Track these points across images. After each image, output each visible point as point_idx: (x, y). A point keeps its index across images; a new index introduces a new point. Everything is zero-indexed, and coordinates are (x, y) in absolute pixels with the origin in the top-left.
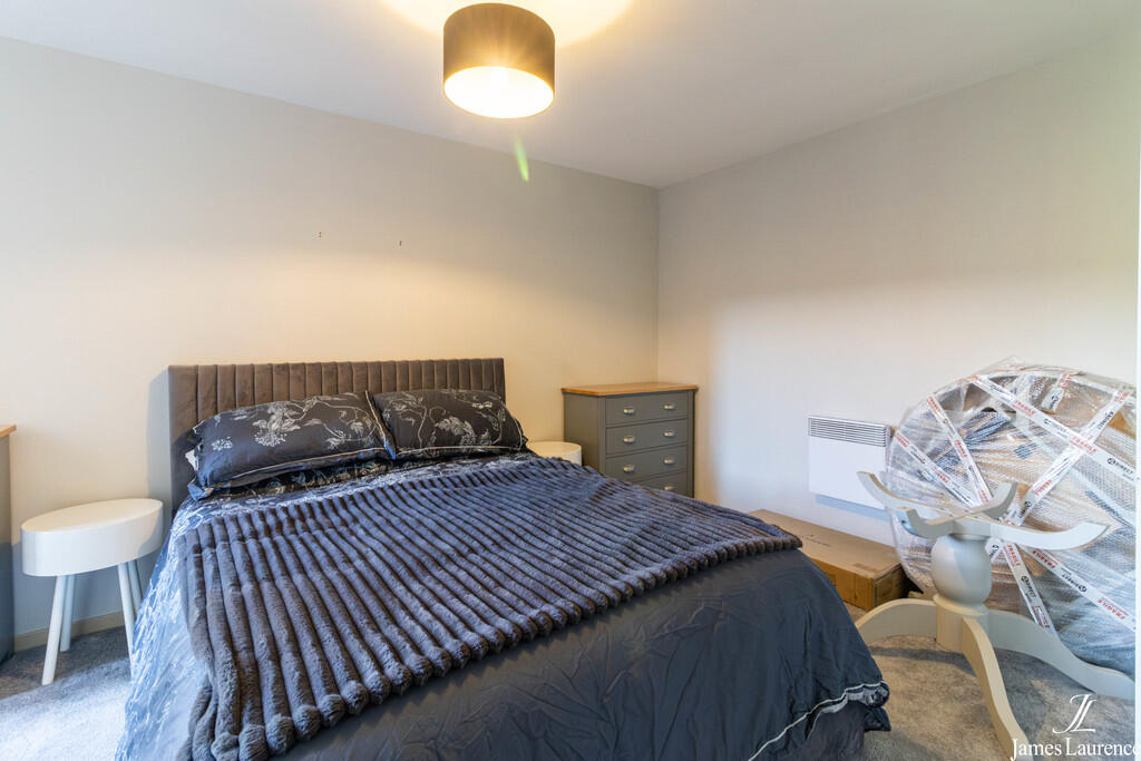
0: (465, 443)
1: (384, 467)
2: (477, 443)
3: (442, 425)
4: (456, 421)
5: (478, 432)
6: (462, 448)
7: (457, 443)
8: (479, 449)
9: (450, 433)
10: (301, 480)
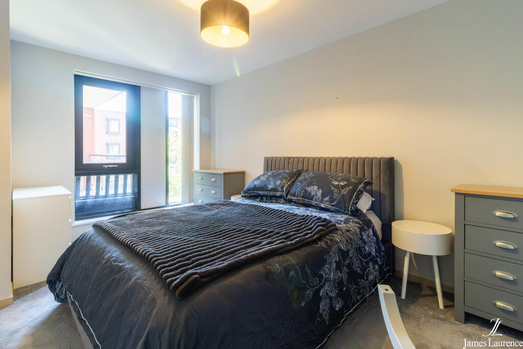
0: (315, 200)
1: (285, 202)
2: (322, 201)
3: (309, 189)
4: (316, 188)
5: (323, 196)
6: (314, 203)
7: (312, 199)
8: (323, 206)
9: (310, 193)
10: (265, 198)
